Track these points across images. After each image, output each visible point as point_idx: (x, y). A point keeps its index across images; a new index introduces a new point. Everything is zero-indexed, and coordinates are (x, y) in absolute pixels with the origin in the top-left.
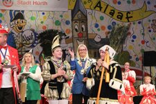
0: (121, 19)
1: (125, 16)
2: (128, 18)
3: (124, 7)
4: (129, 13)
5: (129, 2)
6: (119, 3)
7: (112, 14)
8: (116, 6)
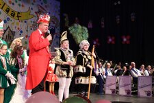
0: (14, 16)
1: (16, 15)
2: (18, 17)
3: (16, 8)
4: (19, 13)
5: (19, 5)
6: (13, 4)
7: (7, 11)
8: (11, 6)
